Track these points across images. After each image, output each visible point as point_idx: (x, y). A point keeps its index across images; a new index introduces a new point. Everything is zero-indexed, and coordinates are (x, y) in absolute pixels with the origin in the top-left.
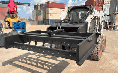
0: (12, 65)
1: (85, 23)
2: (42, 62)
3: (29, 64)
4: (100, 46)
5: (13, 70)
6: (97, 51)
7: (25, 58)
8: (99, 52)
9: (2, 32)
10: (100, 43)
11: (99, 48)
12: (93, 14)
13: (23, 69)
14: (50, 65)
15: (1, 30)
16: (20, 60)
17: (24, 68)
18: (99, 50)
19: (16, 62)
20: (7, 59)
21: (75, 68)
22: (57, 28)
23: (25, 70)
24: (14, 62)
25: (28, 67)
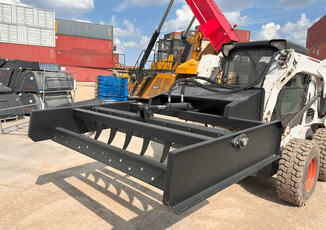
0: (59, 187)
1: (256, 92)
2: (135, 189)
3: (99, 188)
4: (304, 163)
5: (55, 201)
6: (294, 178)
7: (97, 170)
8: (299, 180)
9: (71, 98)
10: (307, 153)
11: (301, 169)
12: (287, 67)
13: (79, 201)
14: (152, 200)
15: (70, 93)
16: (84, 175)
17: (84, 199)
18: (301, 174)
19: (73, 181)
20: (53, 170)
21: (218, 219)
22: (169, 100)
23: (84, 205)
24: (67, 180)
25: (94, 198)
